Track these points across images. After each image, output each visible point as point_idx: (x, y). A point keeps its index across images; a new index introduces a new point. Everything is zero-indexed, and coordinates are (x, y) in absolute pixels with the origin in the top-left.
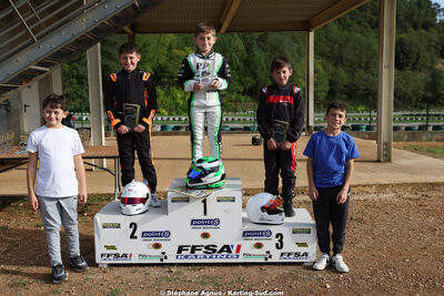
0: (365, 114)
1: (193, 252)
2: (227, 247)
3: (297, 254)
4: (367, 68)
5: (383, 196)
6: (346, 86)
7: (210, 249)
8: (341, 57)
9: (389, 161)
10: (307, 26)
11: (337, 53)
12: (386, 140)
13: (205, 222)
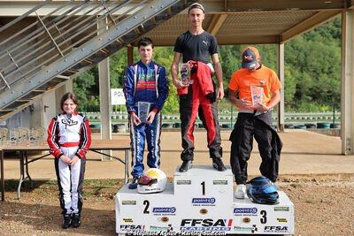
0: (328, 113)
1: (193, 225)
2: (221, 221)
3: (278, 228)
4: (330, 73)
6: (310, 89)
7: (208, 223)
8: (306, 63)
10: (277, 40)
11: (302, 60)
12: (349, 136)
13: (204, 201)
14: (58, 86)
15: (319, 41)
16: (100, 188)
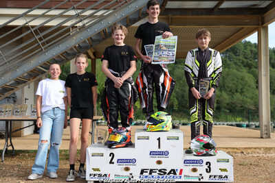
1: (150, 173)
2: (174, 170)
3: (220, 177)
7: (163, 172)
9: (269, 137)
12: (266, 124)
13: (159, 154)
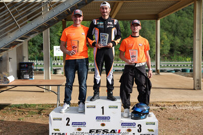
2: (114, 130)
4: (191, 37)
5: (195, 108)
7: (105, 131)
8: (177, 31)
10: (156, 17)
11: (174, 29)
12: (198, 78)
13: (103, 118)
14: (17, 46)
15: (185, 17)
16: (42, 109)
